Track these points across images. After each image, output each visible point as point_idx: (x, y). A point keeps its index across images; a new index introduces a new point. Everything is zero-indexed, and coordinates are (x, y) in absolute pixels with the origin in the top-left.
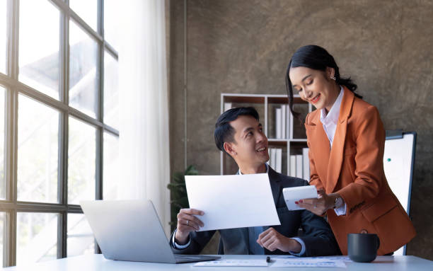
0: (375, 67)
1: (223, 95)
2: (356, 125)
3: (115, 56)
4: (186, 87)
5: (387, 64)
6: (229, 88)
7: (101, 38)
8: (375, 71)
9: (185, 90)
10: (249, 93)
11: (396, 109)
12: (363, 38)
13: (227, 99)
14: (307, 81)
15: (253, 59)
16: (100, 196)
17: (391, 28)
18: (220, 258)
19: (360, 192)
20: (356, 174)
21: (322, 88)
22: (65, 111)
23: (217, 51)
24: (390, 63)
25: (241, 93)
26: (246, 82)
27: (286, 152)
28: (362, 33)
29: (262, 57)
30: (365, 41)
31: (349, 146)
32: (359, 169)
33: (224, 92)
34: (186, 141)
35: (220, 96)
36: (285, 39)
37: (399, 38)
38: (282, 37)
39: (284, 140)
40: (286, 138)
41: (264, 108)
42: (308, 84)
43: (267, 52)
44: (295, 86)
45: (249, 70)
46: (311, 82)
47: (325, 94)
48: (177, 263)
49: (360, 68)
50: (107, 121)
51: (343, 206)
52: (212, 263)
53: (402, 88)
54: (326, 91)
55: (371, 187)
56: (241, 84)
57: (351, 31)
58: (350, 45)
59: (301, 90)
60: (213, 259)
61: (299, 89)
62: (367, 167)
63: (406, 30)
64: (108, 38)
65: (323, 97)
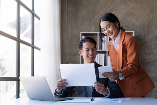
0: (142, 20)
1: (81, 33)
2: (126, 44)
3: (39, 19)
4: (67, 30)
5: (147, 18)
6: (84, 30)
7: (33, 12)
8: (142, 21)
9: (67, 31)
10: (92, 32)
11: (151, 36)
12: (138, 8)
13: (83, 35)
14: (108, 27)
15: (93, 18)
16: (33, 75)
17: (149, 3)
18: (73, 99)
19: (129, 70)
20: (128, 64)
21: (114, 30)
22: (19, 41)
23: (79, 15)
24: (149, 18)
25: (89, 32)
26: (90, 27)
27: (106, 55)
28: (137, 6)
29: (97, 17)
30: (138, 9)
31: (124, 53)
32: (129, 62)
33: (82, 32)
34: (67, 51)
35: (80, 33)
36: (106, 9)
37: (152, 7)
38: (105, 9)
39: (105, 50)
40: (106, 49)
41: (97, 37)
42: (108, 28)
43: (99, 15)
44: (103, 29)
45: (92, 22)
46: (109, 27)
47: (115, 32)
48: (56, 101)
49: (136, 20)
50: (36, 44)
51: (122, 76)
52: (69, 101)
53: (153, 28)
54: (115, 31)
55: (134, 68)
56: (89, 28)
57: (132, 5)
58: (132, 11)
59: (105, 30)
60: (71, 99)
61: (104, 30)
62: (131, 61)
63: (155, 4)
64: (36, 12)
65: (114, 33)
